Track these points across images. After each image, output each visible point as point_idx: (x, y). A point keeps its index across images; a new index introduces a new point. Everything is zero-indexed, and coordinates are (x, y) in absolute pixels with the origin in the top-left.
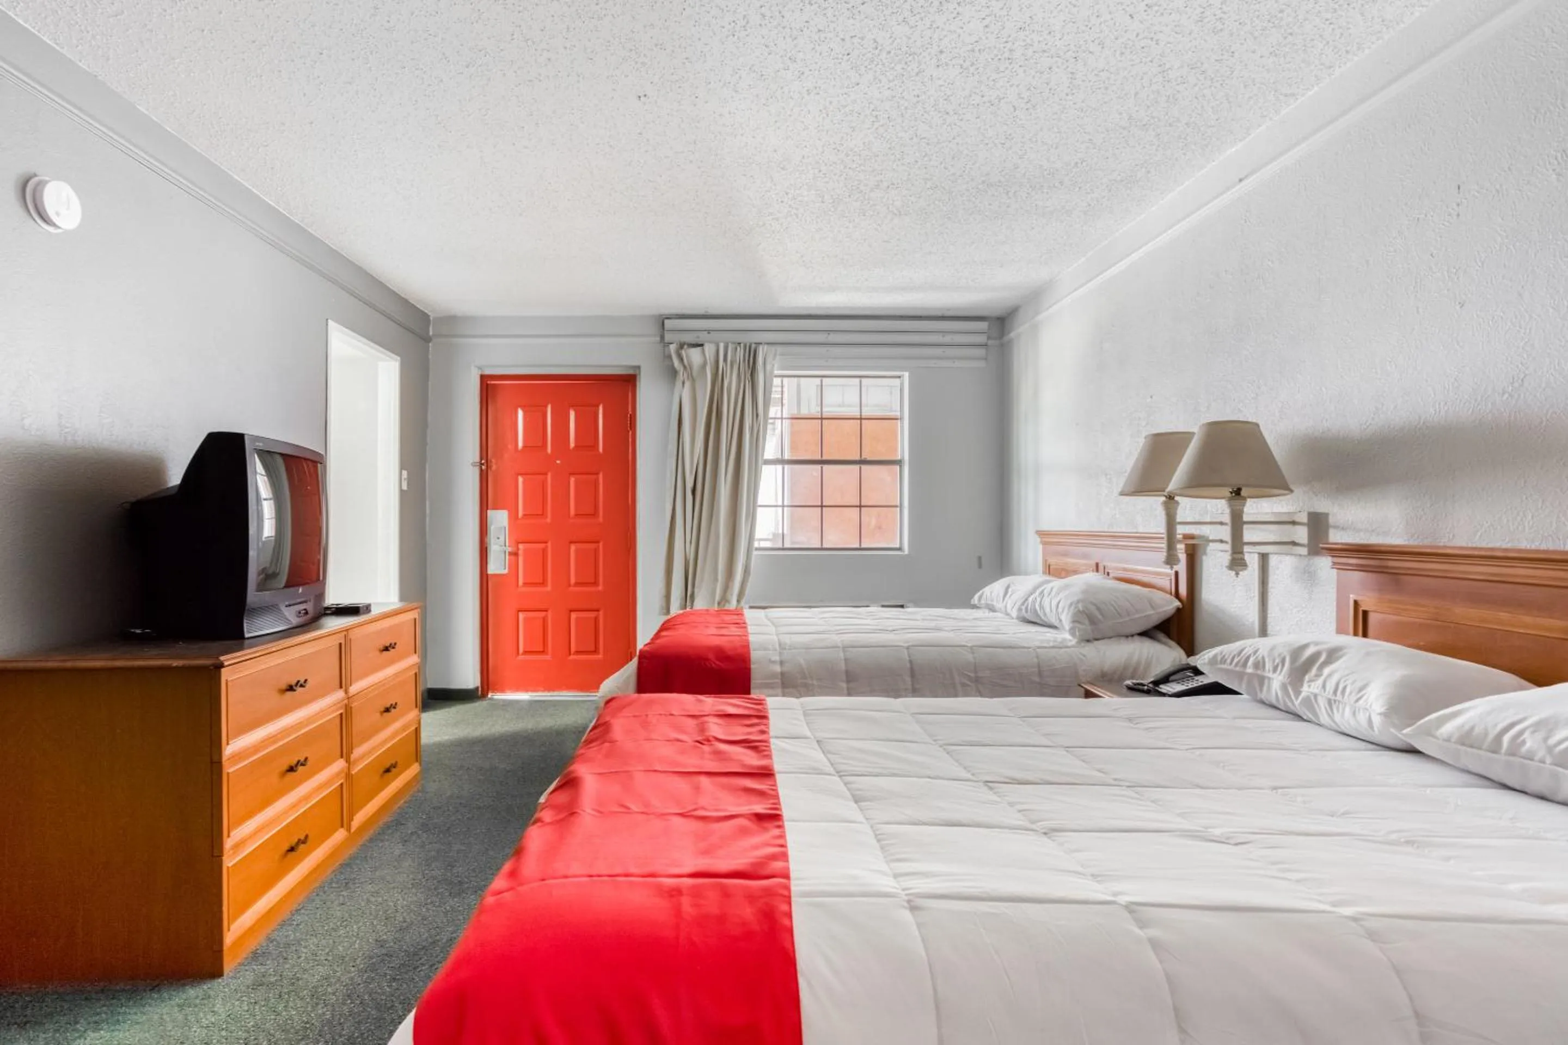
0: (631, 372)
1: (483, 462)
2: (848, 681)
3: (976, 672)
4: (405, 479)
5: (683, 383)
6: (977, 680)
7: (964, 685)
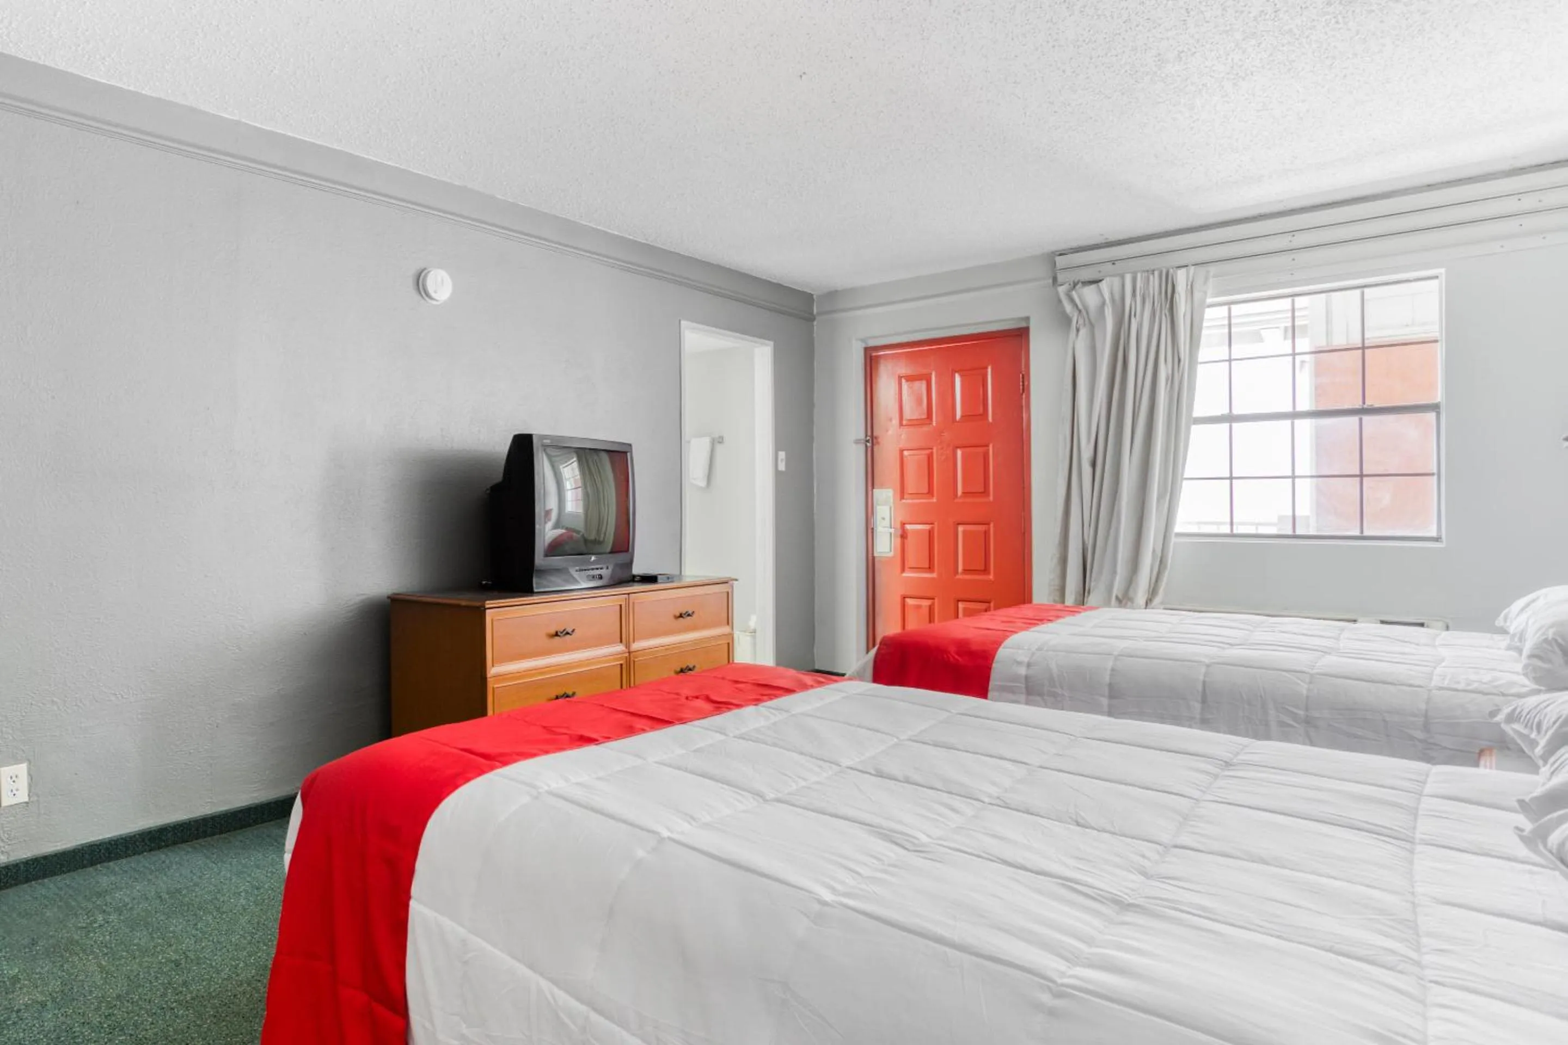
0: (1024, 325)
1: (868, 438)
2: (1111, 697)
3: (1307, 709)
4: (782, 460)
5: (1078, 330)
6: (1308, 722)
7: (1282, 724)
